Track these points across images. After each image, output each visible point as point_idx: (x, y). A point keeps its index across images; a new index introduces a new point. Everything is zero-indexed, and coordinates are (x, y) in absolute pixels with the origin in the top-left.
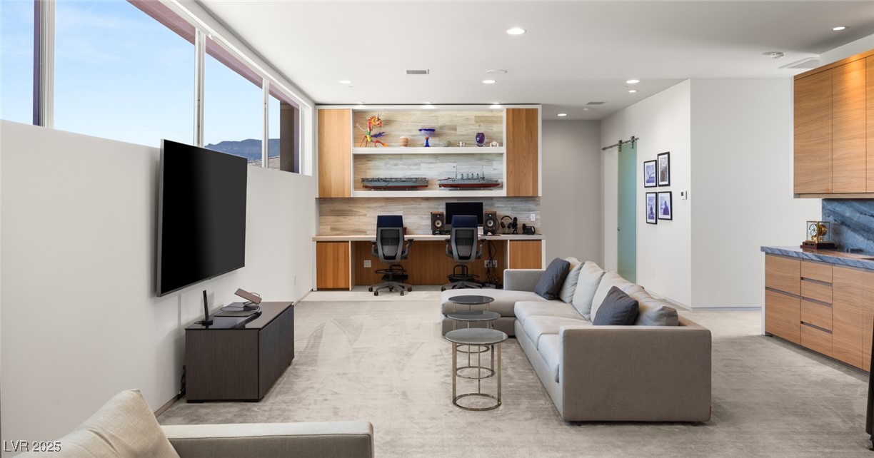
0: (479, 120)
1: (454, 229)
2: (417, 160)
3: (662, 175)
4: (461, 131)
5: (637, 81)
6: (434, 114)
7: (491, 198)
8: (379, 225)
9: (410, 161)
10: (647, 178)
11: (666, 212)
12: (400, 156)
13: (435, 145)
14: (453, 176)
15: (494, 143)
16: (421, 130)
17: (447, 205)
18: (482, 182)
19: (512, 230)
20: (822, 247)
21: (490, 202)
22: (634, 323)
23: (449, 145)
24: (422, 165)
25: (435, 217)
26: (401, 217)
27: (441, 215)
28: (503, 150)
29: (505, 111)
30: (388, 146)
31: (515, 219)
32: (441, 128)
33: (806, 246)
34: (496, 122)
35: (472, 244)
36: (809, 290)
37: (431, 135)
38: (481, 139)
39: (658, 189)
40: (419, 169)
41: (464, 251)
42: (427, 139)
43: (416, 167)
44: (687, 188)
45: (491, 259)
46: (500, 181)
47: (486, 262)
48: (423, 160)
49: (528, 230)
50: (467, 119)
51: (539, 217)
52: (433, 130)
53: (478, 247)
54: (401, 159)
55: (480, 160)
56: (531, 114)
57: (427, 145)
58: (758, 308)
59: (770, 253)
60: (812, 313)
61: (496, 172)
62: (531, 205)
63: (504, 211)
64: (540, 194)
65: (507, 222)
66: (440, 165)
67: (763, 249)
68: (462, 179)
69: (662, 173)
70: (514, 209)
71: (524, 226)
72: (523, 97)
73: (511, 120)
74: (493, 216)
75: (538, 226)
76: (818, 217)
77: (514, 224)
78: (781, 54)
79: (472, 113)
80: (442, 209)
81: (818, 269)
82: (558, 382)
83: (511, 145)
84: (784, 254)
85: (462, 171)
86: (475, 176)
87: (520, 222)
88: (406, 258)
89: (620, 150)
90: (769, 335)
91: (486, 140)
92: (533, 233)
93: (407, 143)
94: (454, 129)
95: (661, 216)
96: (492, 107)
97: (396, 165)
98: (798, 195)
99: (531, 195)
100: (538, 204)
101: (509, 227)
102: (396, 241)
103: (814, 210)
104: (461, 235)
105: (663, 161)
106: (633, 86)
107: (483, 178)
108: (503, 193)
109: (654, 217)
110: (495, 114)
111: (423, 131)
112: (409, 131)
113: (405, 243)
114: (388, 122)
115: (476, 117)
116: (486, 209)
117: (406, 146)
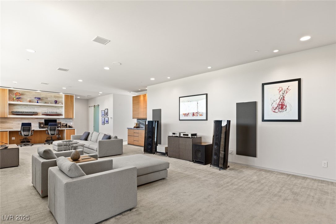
0: (55, 97)
1: (49, 127)
2: (33, 107)
3: (106, 114)
4: (49, 99)
5: (101, 93)
6: (40, 94)
7: (59, 118)
8: (22, 126)
9: (30, 107)
10: (102, 114)
11: (107, 122)
12: (27, 105)
13: (40, 103)
14: (47, 112)
15: (60, 103)
16: (35, 98)
17: (45, 120)
18: (56, 114)
19: (66, 127)
20: (137, 127)
21: (59, 119)
22: (110, 139)
23: (46, 103)
24: (35, 108)
25: (40, 124)
26: (31, 123)
27: (43, 123)
28: (64, 105)
29: (64, 95)
30: (22, 102)
31: (67, 124)
32: (42, 98)
33: (134, 127)
34: (61, 98)
35: (55, 131)
36: (135, 135)
37: (39, 100)
38: (56, 102)
39: (105, 117)
40: (34, 109)
41: (53, 132)
42: (38, 101)
43: (33, 109)
44: (112, 117)
45: (59, 135)
46: (62, 114)
47: (57, 136)
48: (35, 107)
49: (70, 127)
50: (51, 96)
51: (73, 124)
52: (40, 98)
53: (57, 131)
54: (27, 106)
55: (56, 108)
56: (72, 97)
57: (38, 102)
58: (127, 141)
59: (128, 129)
60: (136, 138)
61: (60, 111)
62: (71, 120)
63: (63, 122)
64: (74, 117)
65: (64, 125)
66: (42, 108)
67: (127, 128)
68: (50, 113)
69: (106, 113)
70: (66, 121)
71: (69, 126)
72: (70, 92)
73: (66, 98)
74: (60, 123)
75: (73, 126)
76: (136, 122)
77: (66, 125)
78: (130, 92)
79: (53, 94)
80: (43, 121)
81: (137, 131)
82: (97, 151)
83: (66, 104)
84: (131, 129)
85: (50, 111)
86: (54, 112)
87: (68, 125)
88: (32, 135)
89: (94, 107)
90: (128, 144)
91: (57, 102)
92: (72, 128)
93: (30, 101)
94: (47, 99)
95: (106, 123)
96: (60, 94)
97: (25, 108)
98: (133, 118)
99: (72, 118)
100: (73, 120)
101: (65, 126)
102: (29, 130)
103: (135, 121)
104: (51, 128)
105: (106, 111)
106: (100, 94)
107: (57, 113)
108: (63, 117)
109: (104, 123)
110: (60, 95)
111: (36, 99)
112: (30, 98)
113: (32, 131)
114: (22, 94)
115: (54, 96)
116: (58, 121)
117: (30, 102)
